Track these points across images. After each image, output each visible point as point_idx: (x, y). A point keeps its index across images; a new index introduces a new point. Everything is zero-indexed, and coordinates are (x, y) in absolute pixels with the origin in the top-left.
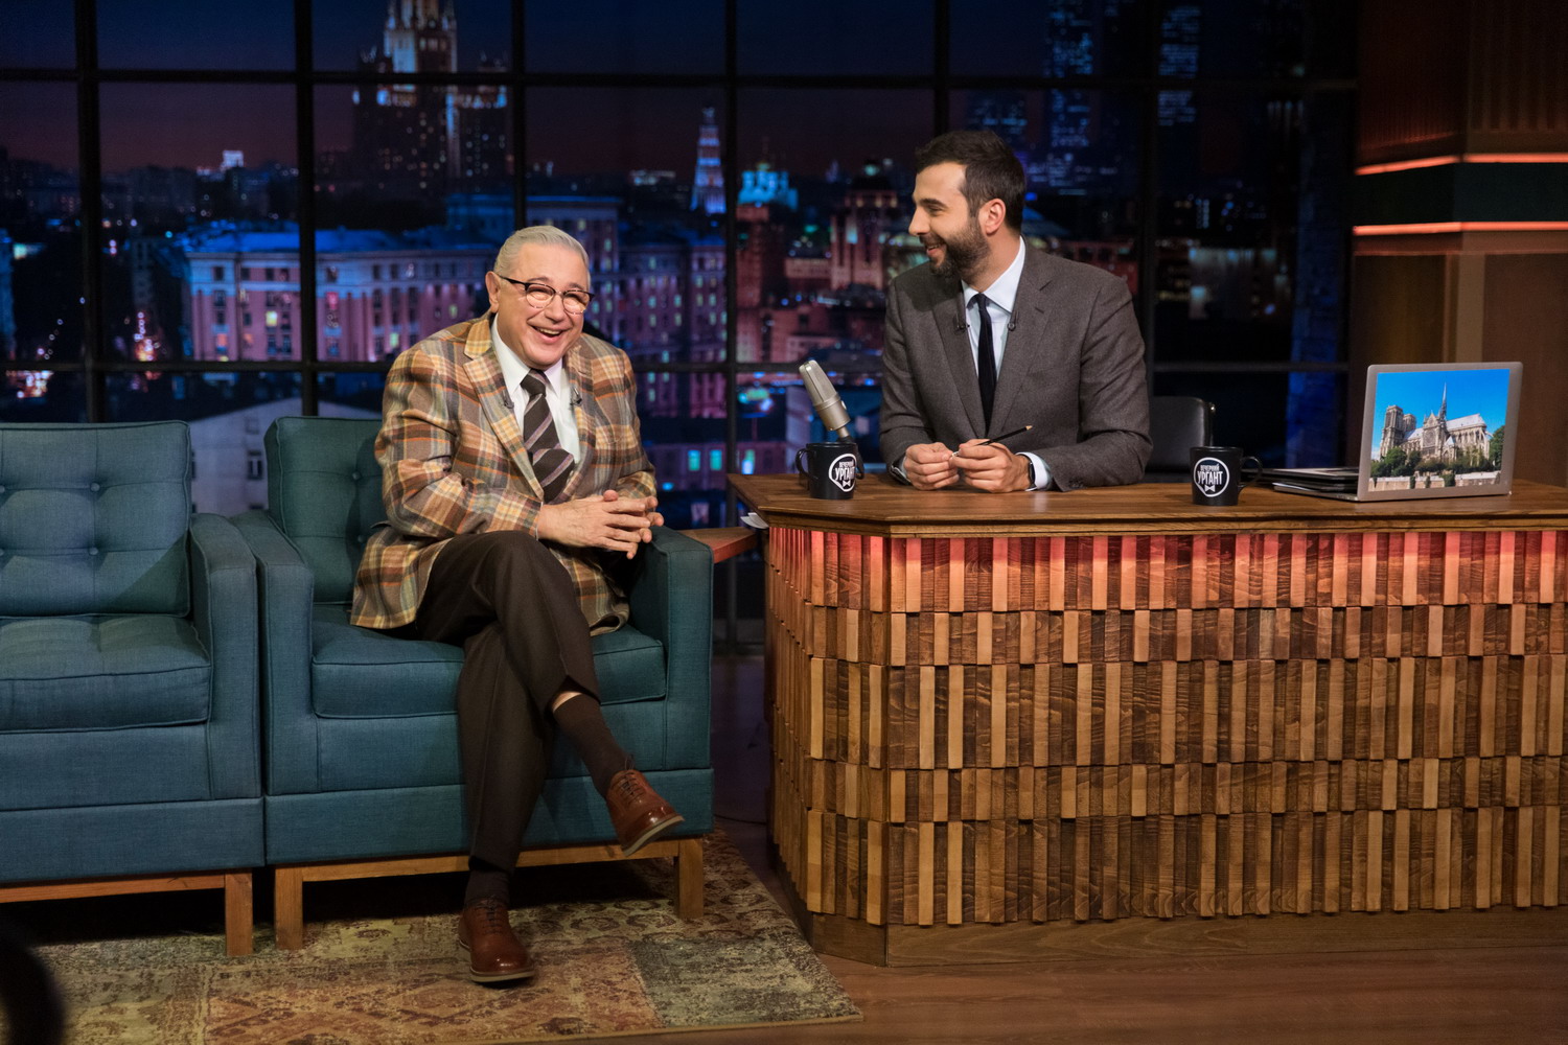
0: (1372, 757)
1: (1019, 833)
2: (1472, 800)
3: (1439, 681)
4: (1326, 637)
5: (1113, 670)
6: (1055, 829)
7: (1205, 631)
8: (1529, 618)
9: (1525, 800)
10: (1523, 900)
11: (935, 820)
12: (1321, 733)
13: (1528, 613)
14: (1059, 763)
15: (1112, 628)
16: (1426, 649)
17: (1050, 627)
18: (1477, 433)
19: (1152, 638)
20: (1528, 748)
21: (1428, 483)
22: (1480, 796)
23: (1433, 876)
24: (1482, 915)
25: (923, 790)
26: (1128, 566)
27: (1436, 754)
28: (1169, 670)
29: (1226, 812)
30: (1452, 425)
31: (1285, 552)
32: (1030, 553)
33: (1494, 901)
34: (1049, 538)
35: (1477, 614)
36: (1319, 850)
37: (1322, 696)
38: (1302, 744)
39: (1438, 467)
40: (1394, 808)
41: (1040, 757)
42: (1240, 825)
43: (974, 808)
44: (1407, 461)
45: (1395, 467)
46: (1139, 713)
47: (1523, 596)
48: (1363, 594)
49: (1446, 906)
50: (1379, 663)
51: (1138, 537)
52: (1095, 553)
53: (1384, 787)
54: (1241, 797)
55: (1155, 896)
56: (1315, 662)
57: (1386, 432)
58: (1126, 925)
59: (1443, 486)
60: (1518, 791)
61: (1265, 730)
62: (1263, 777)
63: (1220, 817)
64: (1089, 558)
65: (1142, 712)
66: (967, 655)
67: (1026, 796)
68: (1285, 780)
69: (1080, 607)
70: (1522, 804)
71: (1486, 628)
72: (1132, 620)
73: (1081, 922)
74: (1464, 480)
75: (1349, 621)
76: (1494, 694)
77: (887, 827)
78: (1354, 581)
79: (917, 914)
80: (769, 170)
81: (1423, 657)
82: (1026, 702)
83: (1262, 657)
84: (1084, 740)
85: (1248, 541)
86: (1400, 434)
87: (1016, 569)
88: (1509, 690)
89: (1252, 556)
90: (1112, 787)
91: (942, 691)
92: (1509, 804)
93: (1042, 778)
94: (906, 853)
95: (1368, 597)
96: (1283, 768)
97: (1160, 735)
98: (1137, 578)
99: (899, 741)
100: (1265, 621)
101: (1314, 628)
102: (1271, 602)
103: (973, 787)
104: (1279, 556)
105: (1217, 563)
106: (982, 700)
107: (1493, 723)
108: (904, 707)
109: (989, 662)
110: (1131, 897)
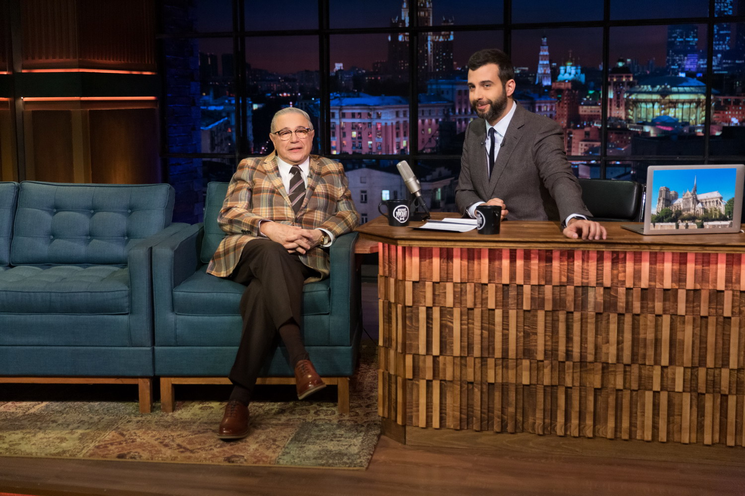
0: (647, 363)
1: (468, 387)
2: (702, 388)
3: (684, 328)
4: (622, 303)
5: (512, 313)
6: (485, 388)
7: (560, 296)
8: (735, 298)
9: (732, 391)
10: (730, 442)
11: (427, 379)
12: (620, 350)
13: (733, 295)
14: (487, 356)
15: (513, 293)
16: (677, 311)
17: (482, 291)
18: (717, 201)
19: (533, 299)
20: (733, 364)
21: (687, 226)
22: (706, 387)
23: (681, 425)
24: (707, 448)
25: (421, 364)
26: (520, 263)
27: (682, 365)
28: (541, 314)
29: (571, 386)
30: (700, 197)
31: (600, 259)
32: (471, 255)
33: (715, 442)
34: (480, 249)
35: (704, 295)
36: (618, 408)
37: (620, 331)
38: (610, 355)
39: (693, 218)
40: (659, 390)
41: (477, 352)
42: (578, 391)
43: (445, 374)
44: (673, 215)
45: (666, 218)
46: (527, 335)
47: (732, 286)
48: (642, 281)
49: (687, 441)
50: (650, 317)
51: (525, 250)
52: (503, 256)
53: (654, 379)
54: (579, 378)
55: (534, 423)
56: (616, 315)
57: (659, 200)
58: (520, 436)
59: (696, 227)
60: (728, 386)
61: (590, 347)
62: (590, 370)
63: (567, 388)
64: (500, 259)
65: (528, 334)
66: (442, 302)
67: (470, 370)
68: (601, 372)
69: (496, 281)
70: (730, 393)
71: (710, 302)
72: (522, 290)
73: (498, 433)
74: (710, 226)
75: (635, 295)
76: (714, 336)
77: (405, 380)
78: (637, 275)
79: (418, 422)
80: (572, 66)
81: (674, 316)
82: (471, 326)
83: (590, 310)
84: (498, 345)
85: (581, 253)
86: (668, 201)
87: (465, 263)
88: (724, 334)
89: (583, 261)
90: (513, 369)
91: (429, 318)
92: (722, 393)
93: (479, 363)
94: (414, 393)
95: (644, 284)
96: (599, 366)
97: (536, 346)
98: (524, 269)
99: (411, 340)
100: (591, 293)
101: (616, 297)
102: (593, 283)
103: (445, 364)
104: (598, 261)
105: (566, 263)
106: (449, 324)
107: (714, 351)
108: (412, 325)
109: (452, 306)
110: (523, 422)
